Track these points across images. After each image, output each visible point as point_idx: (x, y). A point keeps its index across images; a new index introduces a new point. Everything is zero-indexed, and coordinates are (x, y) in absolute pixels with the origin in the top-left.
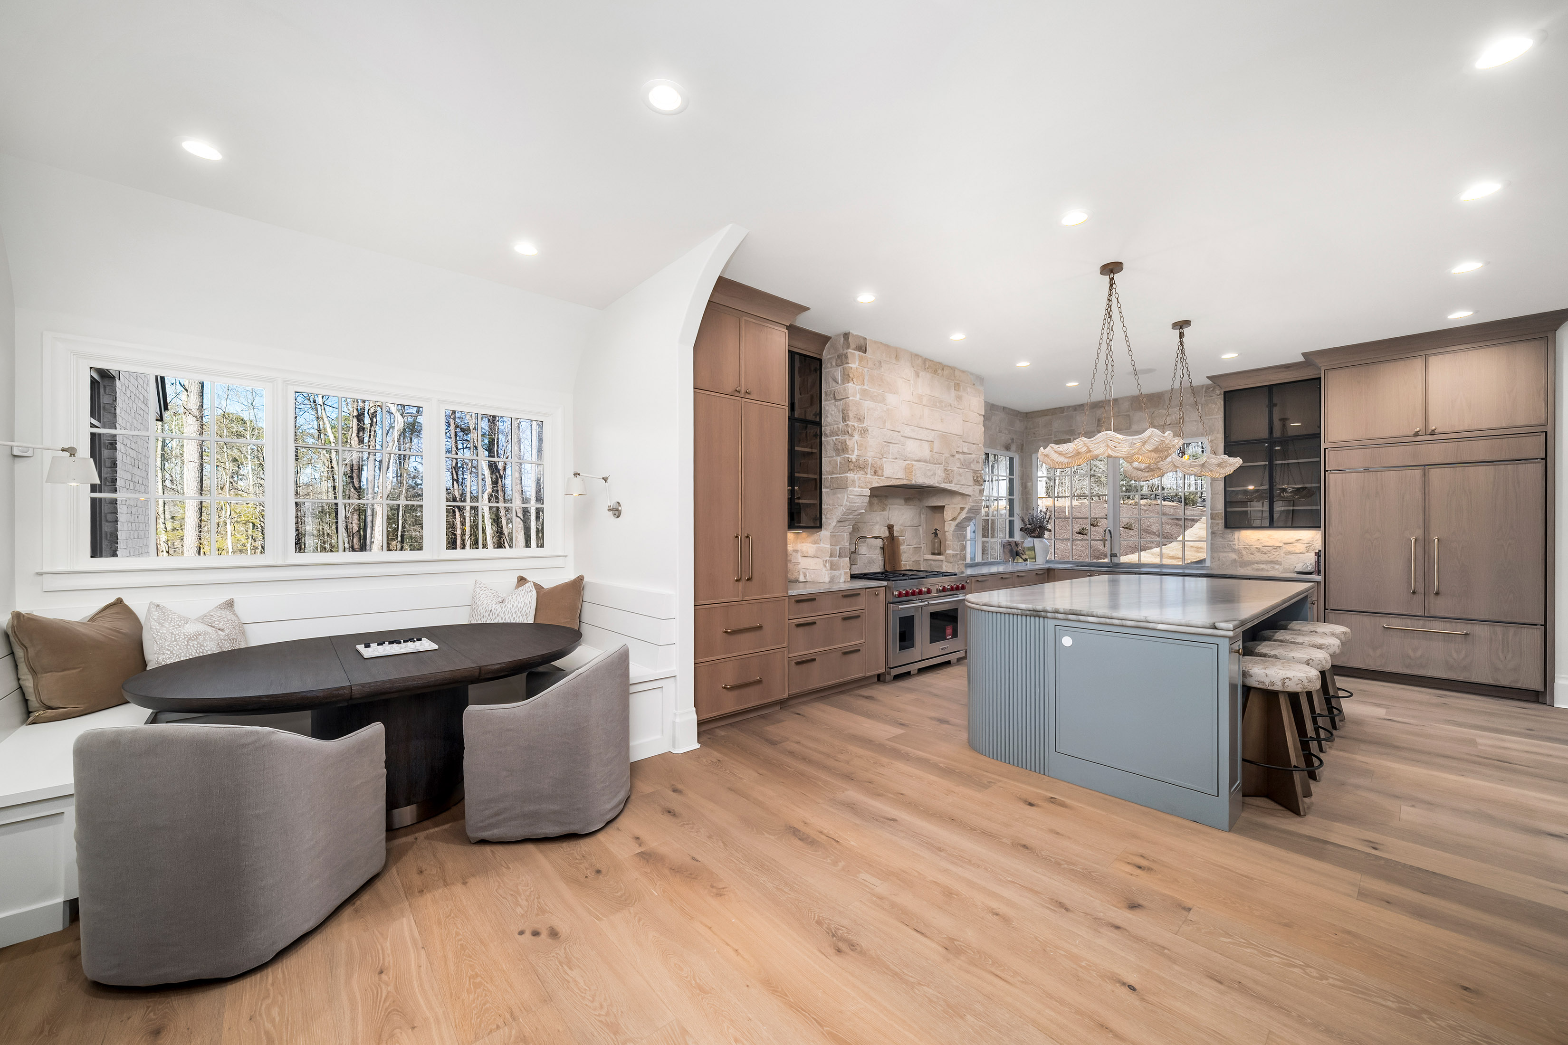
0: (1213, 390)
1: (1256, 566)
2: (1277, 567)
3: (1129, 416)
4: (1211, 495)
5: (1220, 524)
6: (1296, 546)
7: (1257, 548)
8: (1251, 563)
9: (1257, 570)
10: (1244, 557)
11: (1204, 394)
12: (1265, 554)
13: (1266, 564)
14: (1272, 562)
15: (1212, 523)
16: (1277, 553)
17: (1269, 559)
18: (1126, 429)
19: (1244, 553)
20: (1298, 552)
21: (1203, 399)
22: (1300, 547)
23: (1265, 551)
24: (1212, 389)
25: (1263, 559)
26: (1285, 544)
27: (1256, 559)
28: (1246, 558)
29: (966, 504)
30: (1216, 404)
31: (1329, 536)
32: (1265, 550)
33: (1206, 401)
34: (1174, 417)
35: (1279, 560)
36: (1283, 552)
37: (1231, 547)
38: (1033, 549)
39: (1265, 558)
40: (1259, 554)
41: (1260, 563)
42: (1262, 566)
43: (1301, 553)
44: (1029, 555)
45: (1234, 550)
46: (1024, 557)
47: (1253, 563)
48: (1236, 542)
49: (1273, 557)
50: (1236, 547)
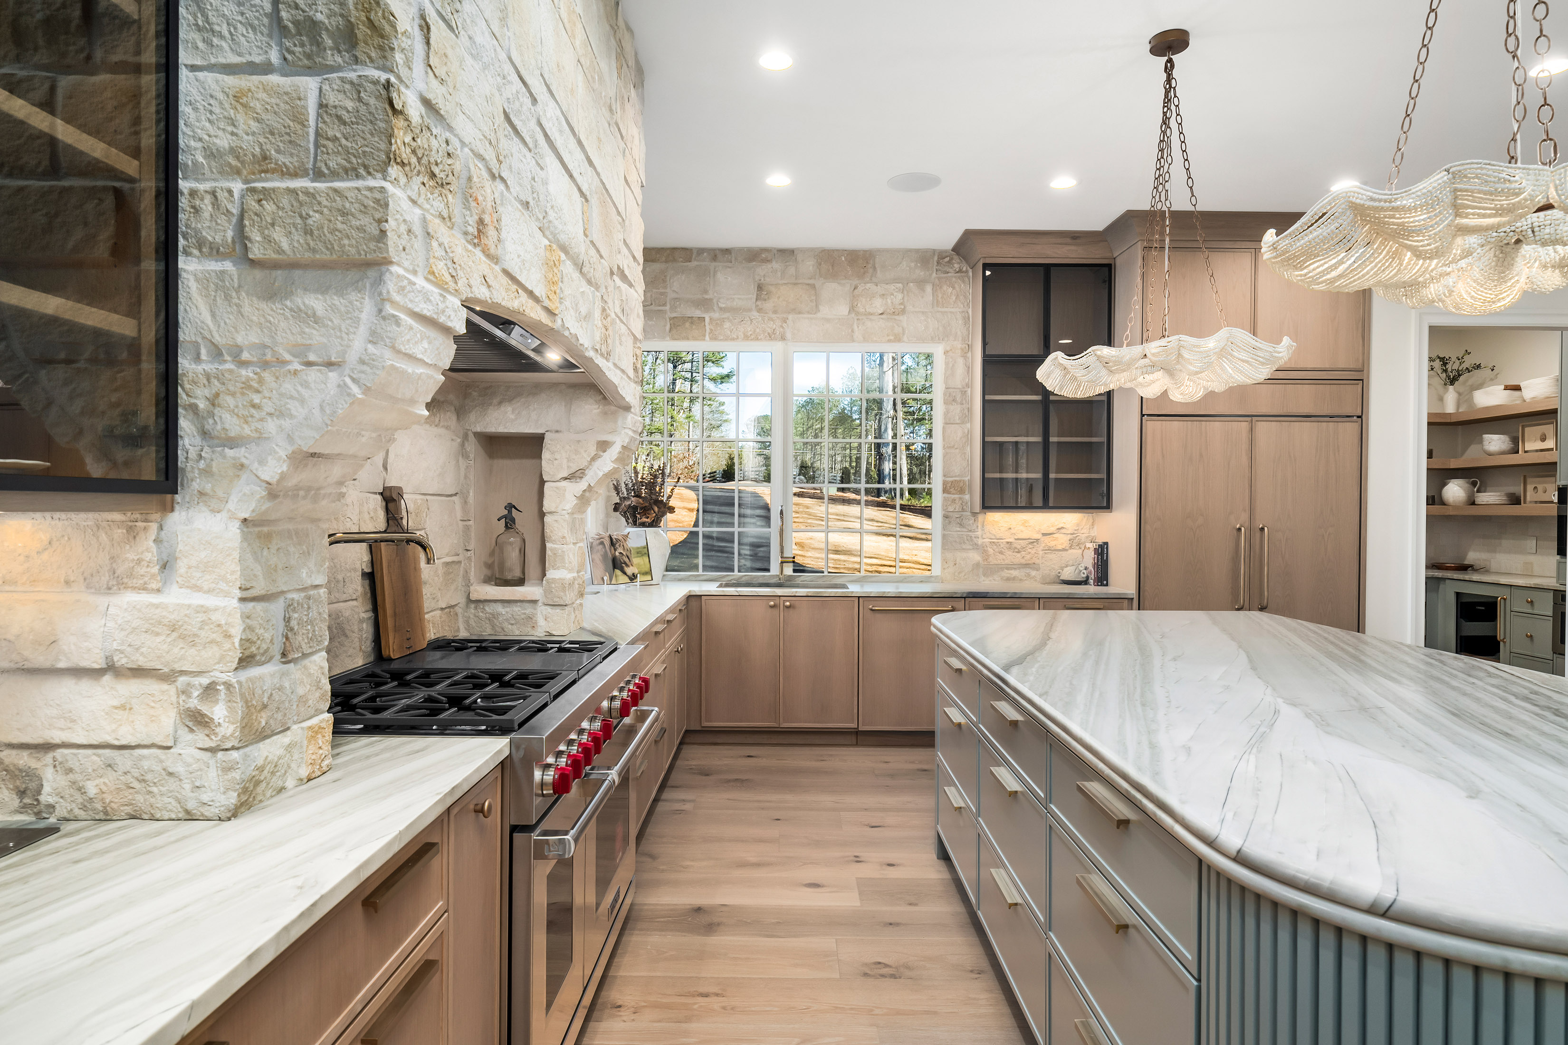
0: (949, 262)
1: (1006, 573)
2: (1033, 573)
3: (813, 287)
4: (944, 448)
5: (957, 501)
6: (1056, 539)
7: (1008, 543)
8: (1000, 568)
9: (1008, 579)
10: (991, 559)
11: (935, 267)
12: (1019, 552)
13: (1019, 568)
14: (1026, 565)
15: (945, 499)
16: (1033, 552)
17: (1023, 561)
18: (808, 312)
19: (990, 551)
20: (1060, 547)
21: (934, 275)
22: (1062, 541)
23: (1019, 547)
24: (947, 259)
25: (1016, 561)
26: (1044, 535)
27: (1007, 562)
28: (992, 561)
29: (613, 431)
30: (954, 288)
31: (1145, 523)
32: (1018, 545)
33: (939, 278)
34: (889, 301)
35: (1037, 561)
36: (1041, 548)
37: (972, 540)
38: (644, 552)
39: (1018, 558)
40: (1010, 553)
41: (1011, 569)
42: (1015, 573)
43: (1064, 550)
44: (638, 566)
45: (976, 547)
46: (630, 571)
47: (1002, 569)
48: (979, 533)
49: (1028, 557)
50: (980, 541)
